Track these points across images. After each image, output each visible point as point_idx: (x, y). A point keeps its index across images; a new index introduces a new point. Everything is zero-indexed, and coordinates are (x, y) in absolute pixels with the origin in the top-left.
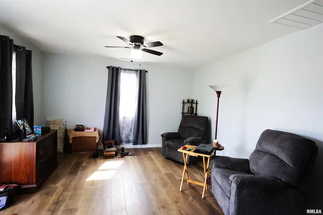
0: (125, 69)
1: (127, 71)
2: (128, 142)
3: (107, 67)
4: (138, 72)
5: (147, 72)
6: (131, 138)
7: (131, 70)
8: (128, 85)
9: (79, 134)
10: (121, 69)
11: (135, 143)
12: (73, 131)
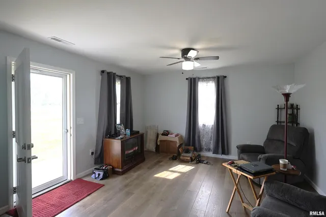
0: (203, 78)
1: (205, 79)
2: (209, 150)
3: (187, 79)
4: (216, 79)
5: (226, 77)
6: (212, 146)
7: (209, 78)
8: (207, 93)
9: (165, 138)
10: (199, 78)
11: (216, 152)
12: (161, 135)
